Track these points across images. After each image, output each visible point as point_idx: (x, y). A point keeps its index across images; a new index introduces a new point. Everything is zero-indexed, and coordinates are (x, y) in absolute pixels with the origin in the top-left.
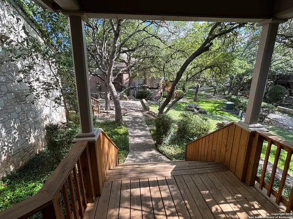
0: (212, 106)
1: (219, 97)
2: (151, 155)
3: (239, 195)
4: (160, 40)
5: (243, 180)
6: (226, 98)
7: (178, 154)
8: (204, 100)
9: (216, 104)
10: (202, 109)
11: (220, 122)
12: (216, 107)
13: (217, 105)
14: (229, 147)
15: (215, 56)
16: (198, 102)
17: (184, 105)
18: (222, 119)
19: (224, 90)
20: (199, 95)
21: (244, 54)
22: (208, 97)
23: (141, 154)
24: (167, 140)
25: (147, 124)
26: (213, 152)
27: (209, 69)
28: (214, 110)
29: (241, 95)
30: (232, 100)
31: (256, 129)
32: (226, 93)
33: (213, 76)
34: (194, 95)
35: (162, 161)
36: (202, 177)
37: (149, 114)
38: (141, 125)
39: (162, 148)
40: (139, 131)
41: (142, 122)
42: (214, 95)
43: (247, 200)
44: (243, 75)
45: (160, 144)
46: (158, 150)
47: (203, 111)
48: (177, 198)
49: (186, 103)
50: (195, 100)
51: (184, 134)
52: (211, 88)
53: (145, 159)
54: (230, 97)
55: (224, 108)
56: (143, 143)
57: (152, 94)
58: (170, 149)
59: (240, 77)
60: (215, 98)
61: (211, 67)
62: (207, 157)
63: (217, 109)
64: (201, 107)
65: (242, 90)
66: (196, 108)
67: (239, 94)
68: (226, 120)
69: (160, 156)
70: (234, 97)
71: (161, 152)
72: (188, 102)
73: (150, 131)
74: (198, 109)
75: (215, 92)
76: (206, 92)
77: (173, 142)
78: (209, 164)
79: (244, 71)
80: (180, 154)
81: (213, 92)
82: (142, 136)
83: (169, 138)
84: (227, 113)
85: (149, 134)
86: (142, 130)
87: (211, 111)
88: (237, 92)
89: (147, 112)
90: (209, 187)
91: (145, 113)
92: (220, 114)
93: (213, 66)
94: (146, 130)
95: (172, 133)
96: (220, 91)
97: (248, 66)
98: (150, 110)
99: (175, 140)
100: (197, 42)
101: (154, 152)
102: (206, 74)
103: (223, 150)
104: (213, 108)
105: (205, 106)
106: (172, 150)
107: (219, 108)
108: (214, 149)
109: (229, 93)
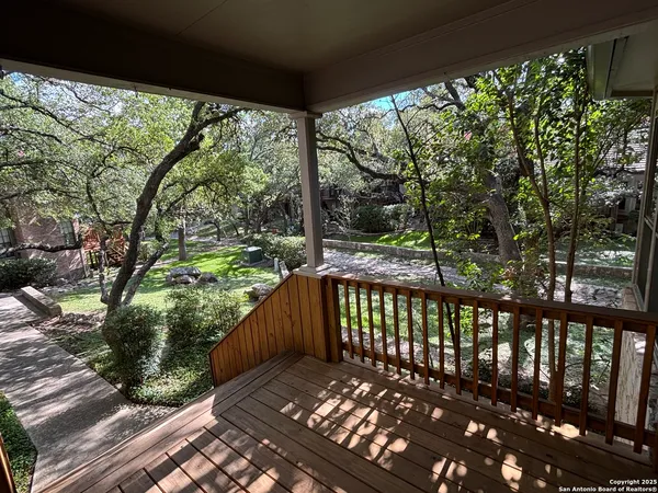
0: (223, 263)
1: (231, 242)
2: (117, 425)
3: (333, 383)
4: (56, 118)
5: (329, 359)
6: (244, 242)
7: (191, 385)
8: (203, 254)
9: (228, 256)
10: (205, 273)
11: (249, 289)
12: (231, 264)
13: (230, 258)
14: (296, 317)
15: (208, 160)
16: (191, 260)
17: (160, 275)
18: (248, 283)
19: (235, 227)
20: (188, 245)
21: (254, 157)
22: (207, 246)
23: (86, 437)
24: (153, 366)
25: (70, 351)
26: (271, 339)
27: (201, 188)
28: (229, 269)
29: (267, 232)
30: (256, 243)
31: (325, 273)
32: (241, 231)
33: (214, 201)
34: (175, 247)
35: (156, 419)
36: (271, 389)
37: (64, 322)
38: (49, 364)
39: (146, 391)
40: (51, 381)
41: (51, 352)
42: (219, 240)
43: (343, 383)
44: (263, 193)
45: (138, 382)
46: (137, 402)
47: (208, 276)
48: (247, 447)
49: (162, 270)
50: (183, 258)
51: (187, 338)
52: (208, 227)
53: (104, 443)
54: (251, 239)
55: (246, 261)
56: (79, 406)
57: (53, 265)
58: (166, 383)
59: (258, 197)
60: (222, 245)
61: (206, 182)
62: (261, 354)
63: (235, 266)
64: (202, 270)
65: (265, 223)
66: (190, 275)
67: (263, 229)
68: (256, 282)
69: (147, 411)
70: (257, 237)
71: (149, 402)
72: (166, 266)
73: (90, 365)
74: (196, 276)
75: (219, 233)
76: (200, 237)
77: (168, 365)
78: (273, 362)
79: (263, 187)
80: (194, 383)
81: (214, 233)
82: (65, 391)
83: (157, 360)
84: (254, 270)
85: (89, 374)
86: (58, 374)
87: (225, 274)
88: (260, 226)
89: (55, 320)
90: (289, 397)
91: (49, 325)
92: (243, 273)
93: (208, 180)
94: (77, 369)
95: (163, 345)
96: (227, 230)
97: (267, 178)
98: (64, 312)
99: (171, 360)
100: (162, 130)
101: (125, 411)
102: (198, 198)
103: (288, 326)
104: (227, 266)
105: (209, 266)
106: (173, 385)
107: (237, 263)
108: (271, 331)
109: (246, 231)
